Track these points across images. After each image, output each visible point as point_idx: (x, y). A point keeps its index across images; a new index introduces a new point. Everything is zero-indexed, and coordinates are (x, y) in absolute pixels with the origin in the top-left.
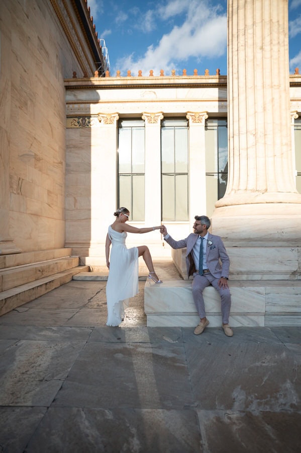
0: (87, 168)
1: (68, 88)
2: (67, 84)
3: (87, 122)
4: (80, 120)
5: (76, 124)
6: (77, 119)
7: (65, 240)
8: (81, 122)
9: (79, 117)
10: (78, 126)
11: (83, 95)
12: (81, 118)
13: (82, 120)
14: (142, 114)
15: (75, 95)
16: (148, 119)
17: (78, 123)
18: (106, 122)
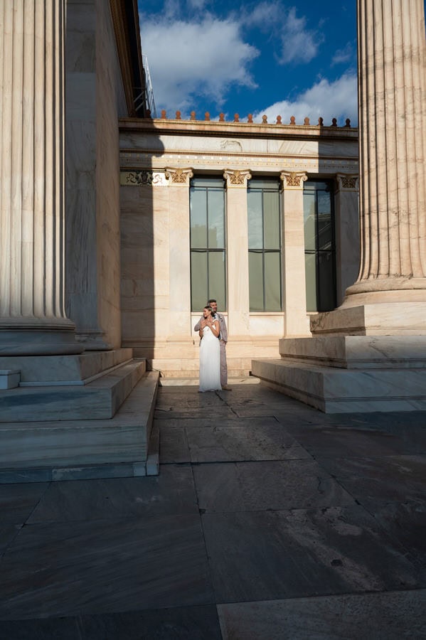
0: (148, 241)
1: (123, 130)
2: (122, 125)
3: (149, 178)
4: (140, 175)
5: (134, 180)
6: (134, 174)
7: (122, 338)
8: (140, 177)
9: (138, 171)
10: (136, 184)
11: (143, 142)
12: (141, 173)
13: (142, 176)
14: (223, 172)
15: (131, 141)
16: (231, 179)
17: (137, 178)
18: (175, 180)
